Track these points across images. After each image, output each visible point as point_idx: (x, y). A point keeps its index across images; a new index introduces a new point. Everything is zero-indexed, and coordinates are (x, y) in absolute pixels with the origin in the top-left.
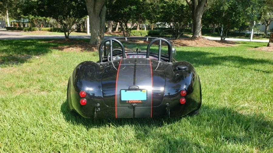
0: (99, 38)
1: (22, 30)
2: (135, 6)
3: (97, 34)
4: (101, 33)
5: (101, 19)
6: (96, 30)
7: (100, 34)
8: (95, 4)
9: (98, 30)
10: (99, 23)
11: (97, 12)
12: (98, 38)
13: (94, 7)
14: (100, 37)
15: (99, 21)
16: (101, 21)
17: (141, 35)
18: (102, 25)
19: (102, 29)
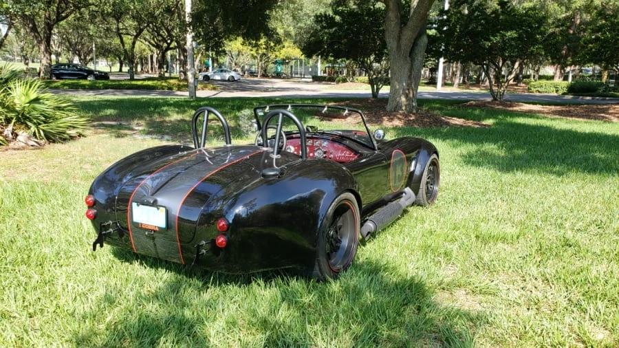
0: (403, 99)
1: (334, 81)
2: (515, 31)
3: (401, 92)
4: (408, 90)
5: (411, 61)
6: (400, 83)
7: (407, 92)
8: (400, 32)
9: (404, 84)
10: (406, 70)
11: (403, 47)
12: (401, 99)
13: (399, 39)
14: (407, 96)
15: (407, 67)
16: (412, 65)
17: (557, 91)
18: (413, 73)
19: (413, 80)
